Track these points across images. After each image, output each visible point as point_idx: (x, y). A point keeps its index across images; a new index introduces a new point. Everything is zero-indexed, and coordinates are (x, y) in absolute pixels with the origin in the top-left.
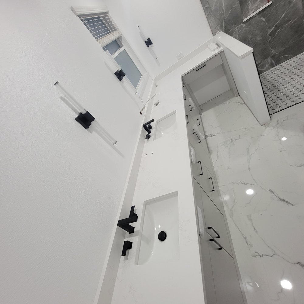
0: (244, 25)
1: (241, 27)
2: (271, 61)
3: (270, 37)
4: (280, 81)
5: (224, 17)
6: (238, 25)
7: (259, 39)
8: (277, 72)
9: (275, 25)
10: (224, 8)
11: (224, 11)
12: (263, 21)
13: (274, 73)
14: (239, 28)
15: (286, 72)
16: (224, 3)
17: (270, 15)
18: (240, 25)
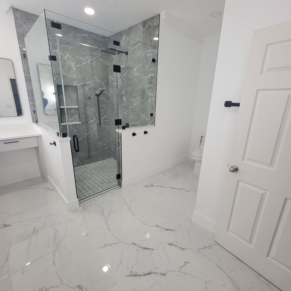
4: (85, 176)
8: (82, 170)
12: (75, 131)
13: (80, 170)
15: (89, 171)
17: (79, 130)
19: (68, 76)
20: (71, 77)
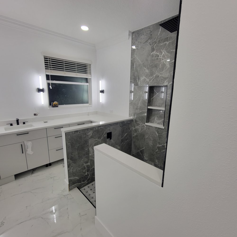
0: (146, 127)
3: (158, 149)
5: (137, 112)
6: (142, 123)
7: (151, 144)
9: (162, 145)
10: (139, 107)
11: (138, 108)
12: (156, 134)
16: (140, 104)
17: (161, 135)
18: (143, 124)
19: (160, 75)
20: (163, 76)
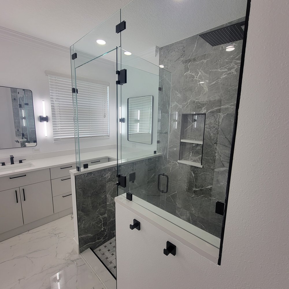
0: (178, 165)
1: (175, 164)
2: (189, 217)
3: (194, 194)
6: (174, 161)
7: (186, 187)
9: (201, 188)
12: (192, 175)
14: (174, 163)
17: (198, 176)
19: (196, 100)
20: (200, 101)
